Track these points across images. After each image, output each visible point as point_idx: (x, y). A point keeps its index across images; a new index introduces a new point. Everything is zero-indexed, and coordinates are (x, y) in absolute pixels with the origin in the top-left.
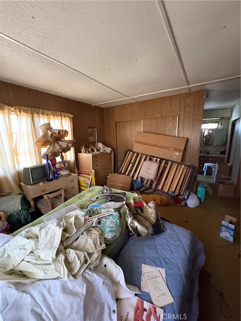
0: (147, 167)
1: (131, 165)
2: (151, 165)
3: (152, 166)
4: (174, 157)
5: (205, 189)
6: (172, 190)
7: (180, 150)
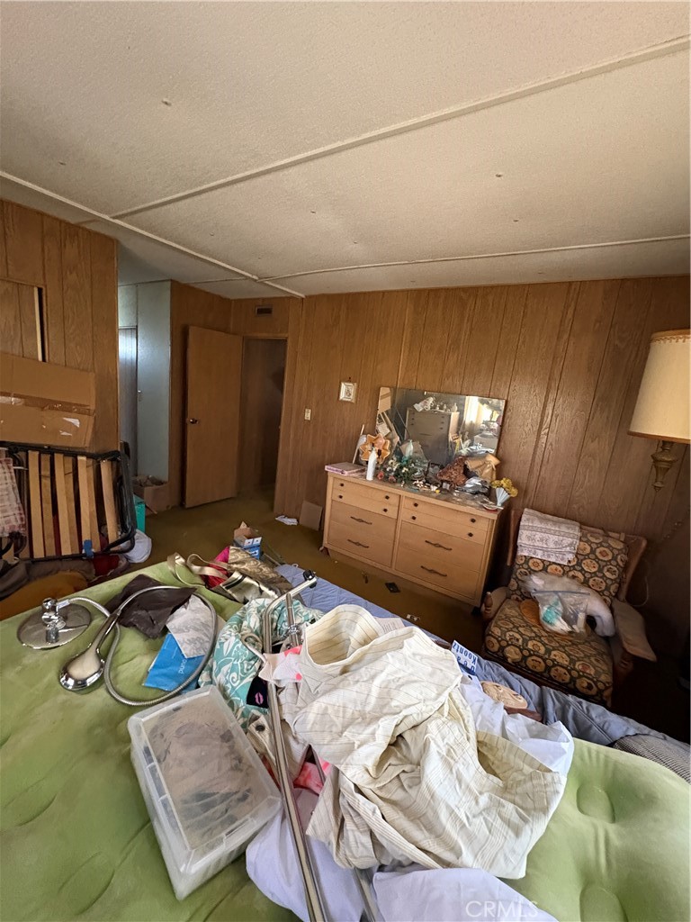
4: (64, 433)
5: (143, 505)
6: (84, 539)
7: (81, 410)
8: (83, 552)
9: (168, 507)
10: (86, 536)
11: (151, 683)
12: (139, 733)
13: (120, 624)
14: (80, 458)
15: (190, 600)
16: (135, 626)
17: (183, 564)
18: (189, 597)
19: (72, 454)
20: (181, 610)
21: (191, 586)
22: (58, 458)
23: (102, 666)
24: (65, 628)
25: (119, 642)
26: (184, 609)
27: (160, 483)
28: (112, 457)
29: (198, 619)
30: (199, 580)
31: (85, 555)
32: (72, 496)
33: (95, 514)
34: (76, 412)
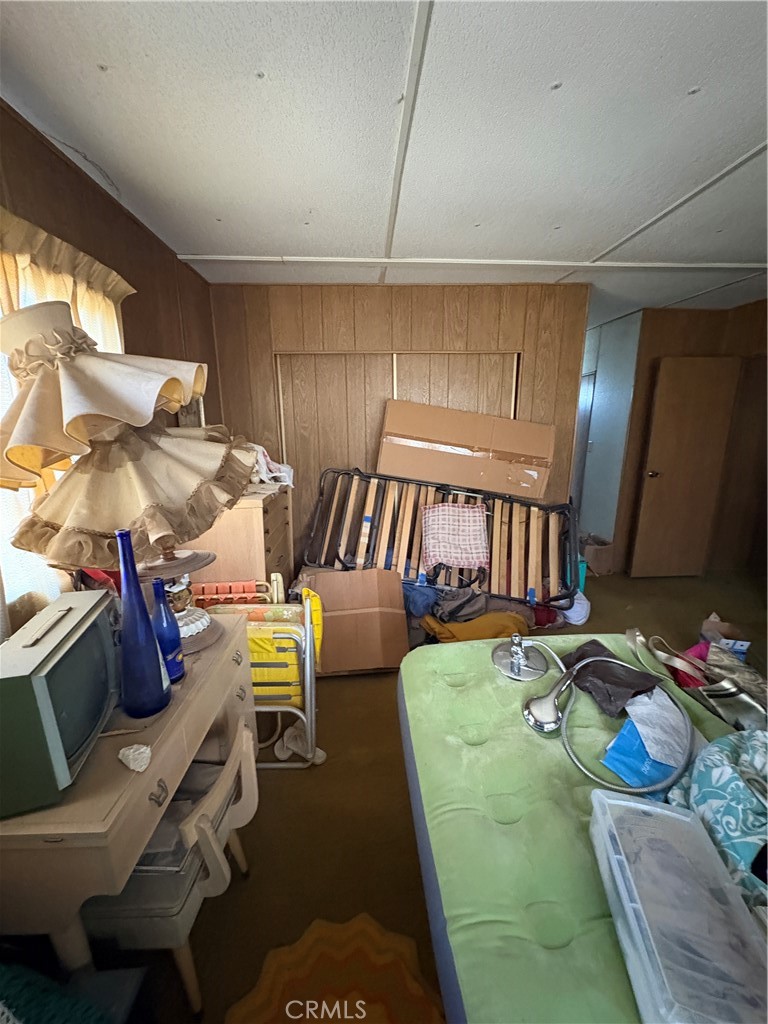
0: (452, 527)
1: (366, 528)
2: (461, 519)
3: (464, 521)
4: (524, 485)
5: (585, 565)
6: (529, 587)
7: (540, 463)
8: (528, 598)
9: (610, 571)
10: (531, 585)
11: (610, 764)
12: (604, 813)
13: (575, 684)
14: (533, 509)
15: (655, 691)
16: (590, 693)
17: (642, 643)
18: (654, 688)
19: (527, 504)
20: (642, 698)
21: (654, 673)
22: (516, 506)
23: (559, 719)
24: (526, 666)
25: (574, 703)
26: (647, 698)
27: (603, 543)
28: (563, 511)
29: (666, 718)
30: (664, 671)
31: (529, 602)
32: (523, 544)
33: (540, 564)
34: (536, 465)
